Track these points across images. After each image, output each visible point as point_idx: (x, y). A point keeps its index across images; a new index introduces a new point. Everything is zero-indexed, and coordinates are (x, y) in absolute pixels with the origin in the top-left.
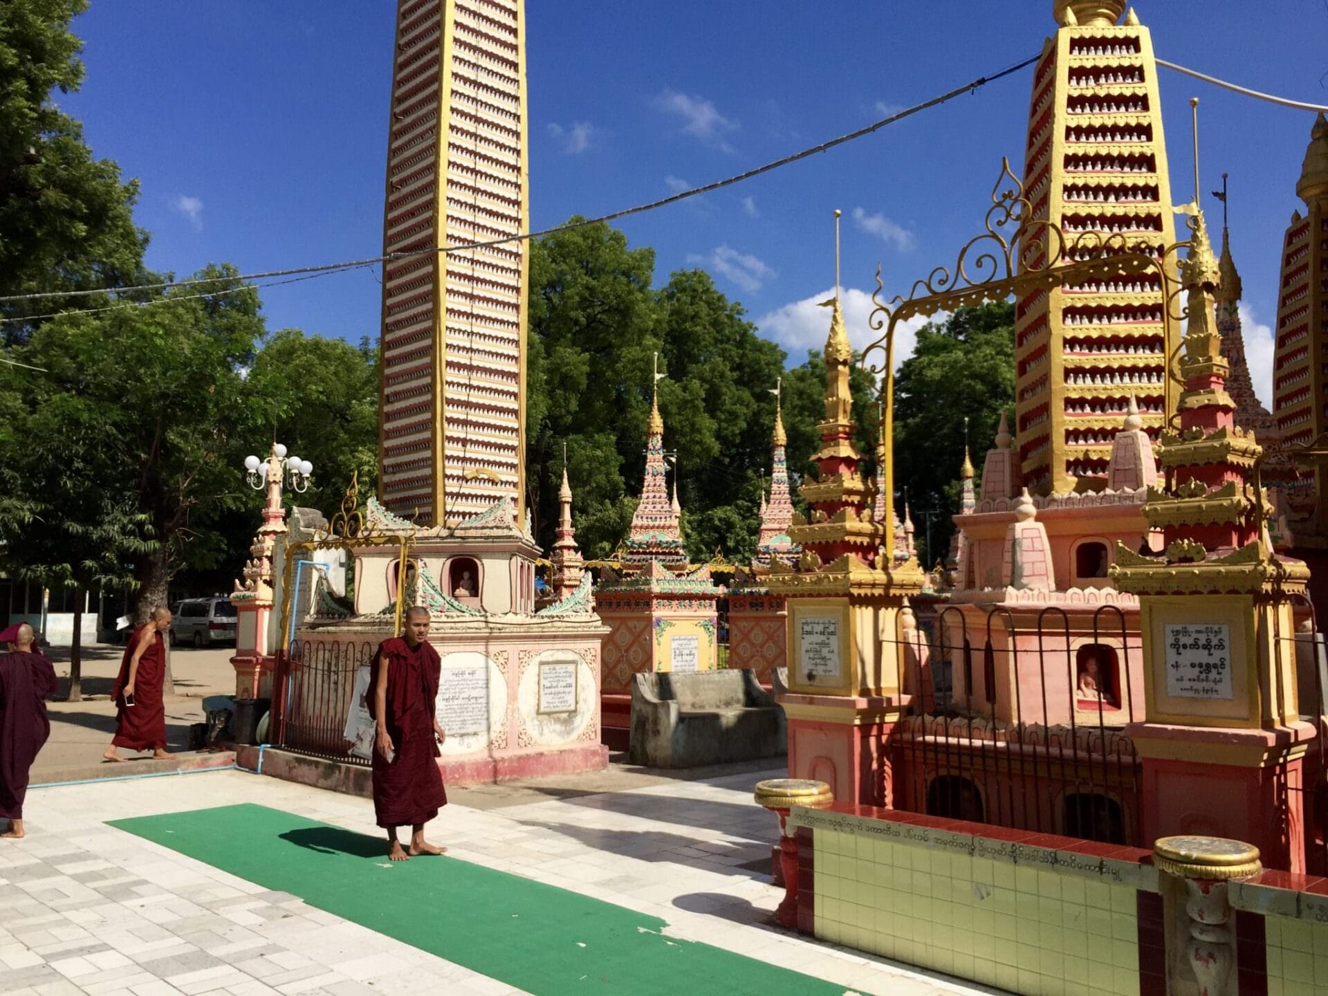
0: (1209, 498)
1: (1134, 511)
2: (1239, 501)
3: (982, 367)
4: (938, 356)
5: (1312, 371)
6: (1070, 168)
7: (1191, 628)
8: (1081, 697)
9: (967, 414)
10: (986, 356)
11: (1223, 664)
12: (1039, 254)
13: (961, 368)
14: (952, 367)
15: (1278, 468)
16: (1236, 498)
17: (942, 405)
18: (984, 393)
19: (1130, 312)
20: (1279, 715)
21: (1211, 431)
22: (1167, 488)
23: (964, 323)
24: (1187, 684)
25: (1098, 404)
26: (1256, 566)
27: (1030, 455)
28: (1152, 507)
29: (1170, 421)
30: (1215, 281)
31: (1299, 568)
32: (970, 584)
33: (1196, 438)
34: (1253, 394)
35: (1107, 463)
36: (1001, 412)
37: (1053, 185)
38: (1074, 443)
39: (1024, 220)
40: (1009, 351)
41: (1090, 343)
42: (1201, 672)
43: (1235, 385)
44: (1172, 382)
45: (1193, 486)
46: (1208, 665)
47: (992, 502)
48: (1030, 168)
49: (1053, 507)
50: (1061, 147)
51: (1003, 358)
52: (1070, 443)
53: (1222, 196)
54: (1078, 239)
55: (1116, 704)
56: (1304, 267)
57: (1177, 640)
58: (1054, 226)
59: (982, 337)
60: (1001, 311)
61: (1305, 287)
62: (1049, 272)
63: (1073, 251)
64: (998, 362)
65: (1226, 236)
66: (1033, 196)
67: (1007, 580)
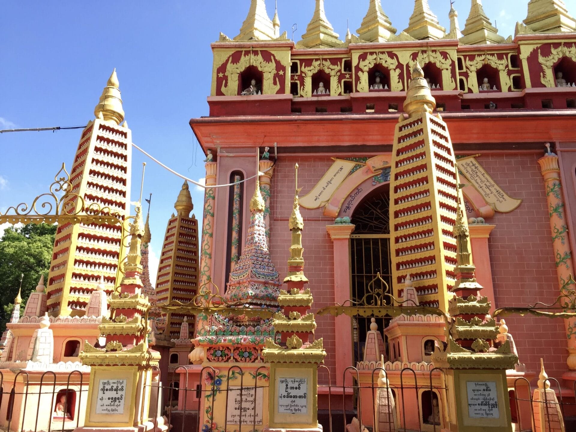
0: (127, 323)
1: (95, 327)
2: (139, 326)
3: (35, 251)
4: (14, 242)
5: (171, 274)
6: (92, 175)
7: (111, 381)
8: (56, 416)
9: (23, 272)
10: (38, 246)
11: (121, 397)
12: (72, 207)
13: (25, 250)
14: (20, 249)
15: (154, 311)
16: (137, 325)
17: (11, 266)
18: (34, 263)
19: (107, 240)
20: (141, 419)
21: (132, 295)
22: (111, 318)
23: (30, 229)
24: (105, 408)
25: (87, 277)
26: (141, 354)
27: (52, 297)
28: (103, 326)
29: (117, 289)
30: (143, 234)
31: (157, 355)
32: (9, 358)
33: (125, 297)
34: (149, 281)
35: (87, 304)
36: (40, 273)
37: (83, 180)
38: (73, 293)
39: (68, 191)
40: (50, 246)
41: (88, 250)
42: (112, 402)
43: (143, 276)
44: (120, 272)
45: (121, 318)
46: (115, 398)
47: (29, 318)
48: (74, 170)
49: (59, 322)
50: (89, 166)
51: (46, 249)
52: (71, 293)
53: (149, 201)
54: (91, 205)
55: (71, 418)
56: (173, 235)
57: (104, 387)
58: (81, 197)
59: (37, 238)
60: (49, 227)
61: (173, 242)
62: (75, 217)
63: (87, 210)
64: (43, 250)
65: (148, 217)
66: (73, 182)
67: (29, 357)
